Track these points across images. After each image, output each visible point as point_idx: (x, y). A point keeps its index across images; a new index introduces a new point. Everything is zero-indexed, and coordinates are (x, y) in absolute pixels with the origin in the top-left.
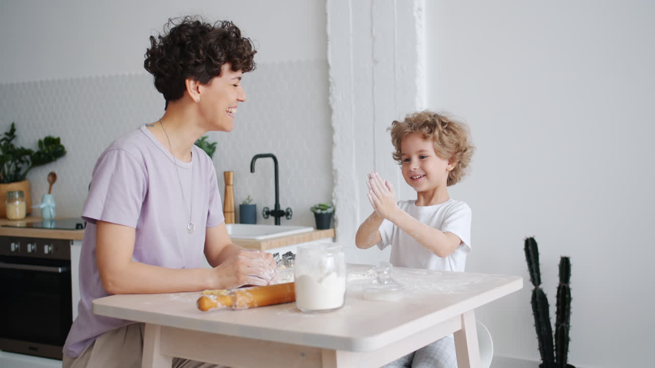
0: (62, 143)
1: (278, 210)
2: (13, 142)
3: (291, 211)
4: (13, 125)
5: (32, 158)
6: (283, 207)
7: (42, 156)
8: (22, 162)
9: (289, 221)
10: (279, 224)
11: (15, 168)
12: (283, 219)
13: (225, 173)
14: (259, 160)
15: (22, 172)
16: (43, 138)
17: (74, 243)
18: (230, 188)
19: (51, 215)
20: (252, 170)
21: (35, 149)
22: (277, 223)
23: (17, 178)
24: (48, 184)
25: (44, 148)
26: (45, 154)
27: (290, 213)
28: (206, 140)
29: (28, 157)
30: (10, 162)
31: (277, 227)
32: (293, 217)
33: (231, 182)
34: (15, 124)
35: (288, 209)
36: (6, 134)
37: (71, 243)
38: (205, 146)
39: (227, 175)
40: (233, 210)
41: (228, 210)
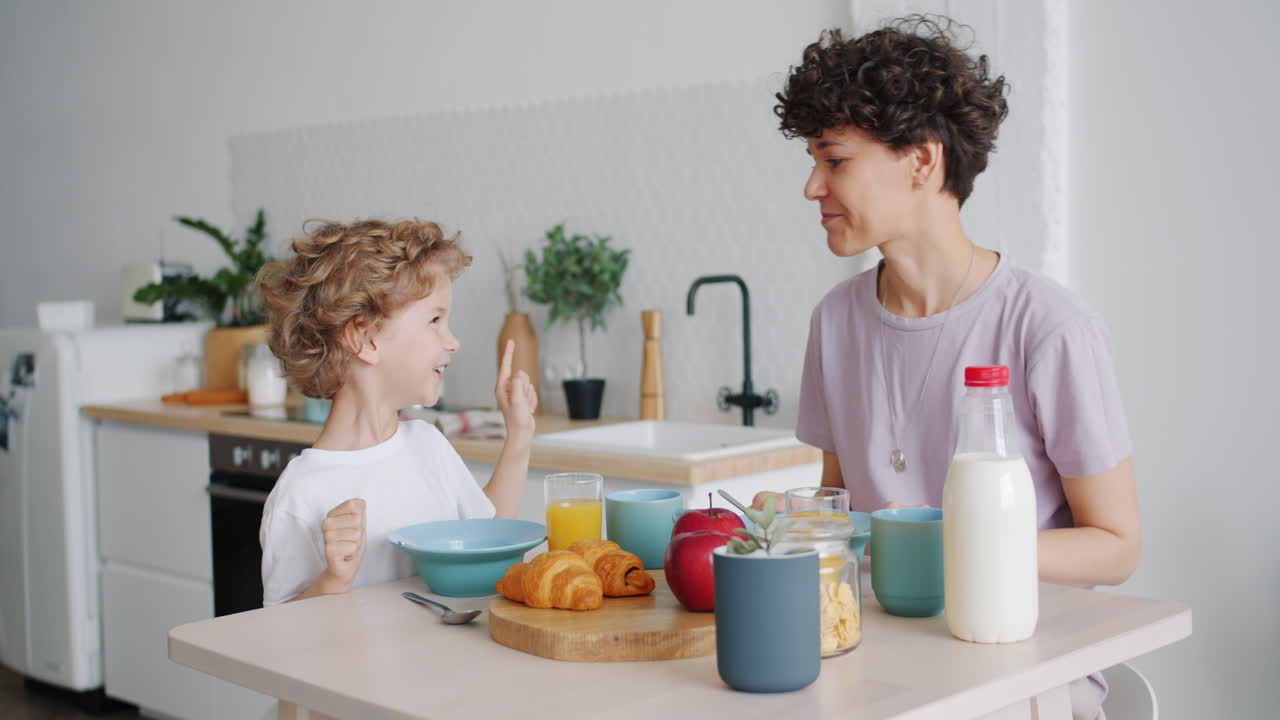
1: (749, 391)
2: (261, 247)
3: (776, 396)
4: (260, 214)
6: (759, 388)
9: (773, 417)
10: (752, 425)
12: (758, 413)
13: (643, 313)
14: (704, 289)
18: (654, 346)
20: (690, 309)
22: (748, 421)
27: (774, 402)
28: (609, 245)
31: (748, 430)
32: (778, 409)
33: (656, 332)
35: (768, 392)
36: (249, 231)
38: (605, 257)
39: (647, 319)
40: (660, 390)
41: (649, 390)
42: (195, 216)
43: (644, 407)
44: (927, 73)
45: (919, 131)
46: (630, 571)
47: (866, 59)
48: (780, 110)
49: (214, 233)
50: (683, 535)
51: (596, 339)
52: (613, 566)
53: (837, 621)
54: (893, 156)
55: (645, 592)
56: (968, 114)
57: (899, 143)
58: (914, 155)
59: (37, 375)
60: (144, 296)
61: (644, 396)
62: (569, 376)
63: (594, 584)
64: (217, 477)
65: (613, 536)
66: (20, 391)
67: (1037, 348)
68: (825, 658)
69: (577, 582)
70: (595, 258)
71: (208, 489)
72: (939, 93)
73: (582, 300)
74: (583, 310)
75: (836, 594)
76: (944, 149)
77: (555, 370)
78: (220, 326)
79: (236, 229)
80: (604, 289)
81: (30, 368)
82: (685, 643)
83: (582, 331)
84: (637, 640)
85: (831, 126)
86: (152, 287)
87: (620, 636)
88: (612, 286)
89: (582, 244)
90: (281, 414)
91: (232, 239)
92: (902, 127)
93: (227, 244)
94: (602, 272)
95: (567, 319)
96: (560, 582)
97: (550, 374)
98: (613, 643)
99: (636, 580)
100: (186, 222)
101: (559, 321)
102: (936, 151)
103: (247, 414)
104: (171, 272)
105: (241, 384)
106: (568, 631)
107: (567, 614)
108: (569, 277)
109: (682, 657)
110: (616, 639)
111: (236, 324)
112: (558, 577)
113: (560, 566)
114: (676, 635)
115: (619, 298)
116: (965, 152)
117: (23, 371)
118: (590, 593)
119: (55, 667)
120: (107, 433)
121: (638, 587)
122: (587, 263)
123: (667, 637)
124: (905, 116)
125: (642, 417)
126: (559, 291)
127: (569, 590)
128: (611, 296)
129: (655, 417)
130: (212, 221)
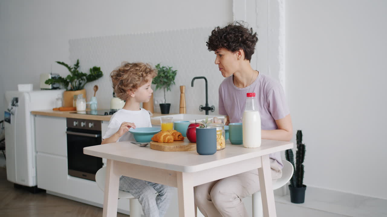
0: (101, 70)
1: (207, 106)
2: (78, 69)
3: (214, 107)
4: (78, 61)
5: (87, 78)
6: (210, 105)
7: (92, 77)
8: (82, 79)
9: (213, 113)
10: (208, 114)
11: (79, 83)
12: (210, 111)
13: (180, 87)
14: (196, 80)
15: (82, 85)
16: (92, 67)
17: (103, 122)
18: (183, 95)
19: (95, 108)
20: (192, 85)
21: (88, 73)
22: (207, 113)
23: (79, 88)
24: (93, 92)
25: (93, 72)
26: (93, 75)
27: (214, 109)
28: (171, 69)
29: (85, 77)
30: (76, 80)
31: (207, 116)
32: (215, 110)
33: (184, 92)
34: (79, 60)
35: (212, 106)
36: (75, 65)
37: (102, 122)
38: (171, 72)
39: (181, 88)
40: (185, 106)
41: (182, 106)
42: (61, 61)
43: (181, 110)
44: (237, 35)
45: (237, 48)
46: (179, 135)
47: (224, 33)
48: (208, 45)
49: (66, 66)
50: (190, 127)
51: (168, 93)
52: (176, 134)
53: (221, 143)
54: (233, 54)
55: (182, 140)
56: (248, 43)
57: (234, 51)
58: (238, 53)
59: (19, 103)
60: (47, 82)
61: (180, 107)
62: (161, 103)
63: (172, 138)
64: (68, 130)
65: (175, 129)
66: (14, 107)
67: (268, 93)
68: (217, 150)
69: (168, 137)
70: (168, 72)
71: (66, 132)
72: (240, 39)
73: (165, 83)
74: (165, 86)
75: (220, 138)
76: (244, 51)
77: (157, 101)
78: (67, 90)
79: (72, 65)
80: (170, 80)
81: (17, 101)
82: (190, 148)
83: (165, 91)
84: (181, 147)
85: (218, 48)
86: (49, 80)
87: (177, 146)
88: (172, 79)
89: (164, 69)
90: (85, 113)
91: (71, 67)
92: (234, 47)
93: (70, 69)
94: (170, 76)
95: (161, 88)
96: (165, 137)
97: (156, 103)
98: (176, 148)
99: (180, 137)
100: (59, 63)
101: (159, 88)
102: (242, 51)
103: (76, 113)
104: (53, 76)
105: (74, 106)
106: (167, 146)
107: (167, 143)
108: (161, 77)
109: (190, 151)
110: (177, 147)
111: (71, 90)
112: (165, 136)
113: (165, 134)
114: (189, 146)
115: (174, 83)
116: (248, 51)
117: (15, 102)
118: (171, 139)
119: (24, 181)
120: (38, 118)
121: (181, 139)
122: (166, 74)
123: (187, 147)
124: (234, 45)
125: (180, 113)
126: (159, 81)
127: (167, 139)
128: (172, 82)
129: (183, 113)
130: (66, 63)
